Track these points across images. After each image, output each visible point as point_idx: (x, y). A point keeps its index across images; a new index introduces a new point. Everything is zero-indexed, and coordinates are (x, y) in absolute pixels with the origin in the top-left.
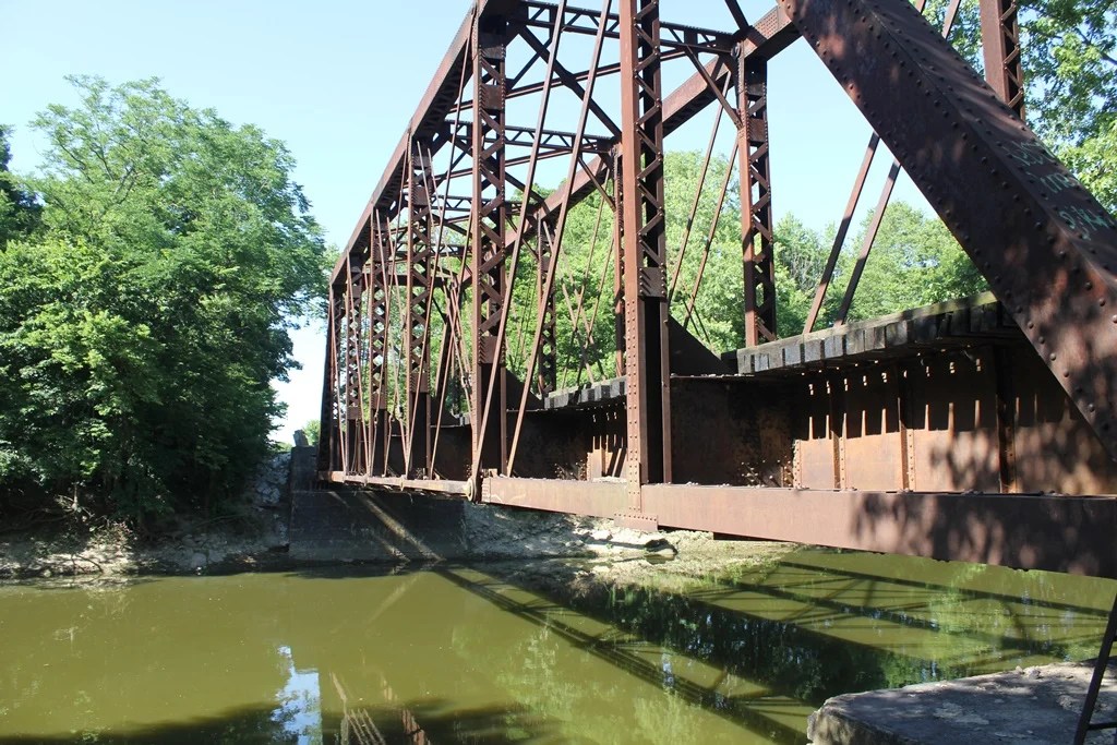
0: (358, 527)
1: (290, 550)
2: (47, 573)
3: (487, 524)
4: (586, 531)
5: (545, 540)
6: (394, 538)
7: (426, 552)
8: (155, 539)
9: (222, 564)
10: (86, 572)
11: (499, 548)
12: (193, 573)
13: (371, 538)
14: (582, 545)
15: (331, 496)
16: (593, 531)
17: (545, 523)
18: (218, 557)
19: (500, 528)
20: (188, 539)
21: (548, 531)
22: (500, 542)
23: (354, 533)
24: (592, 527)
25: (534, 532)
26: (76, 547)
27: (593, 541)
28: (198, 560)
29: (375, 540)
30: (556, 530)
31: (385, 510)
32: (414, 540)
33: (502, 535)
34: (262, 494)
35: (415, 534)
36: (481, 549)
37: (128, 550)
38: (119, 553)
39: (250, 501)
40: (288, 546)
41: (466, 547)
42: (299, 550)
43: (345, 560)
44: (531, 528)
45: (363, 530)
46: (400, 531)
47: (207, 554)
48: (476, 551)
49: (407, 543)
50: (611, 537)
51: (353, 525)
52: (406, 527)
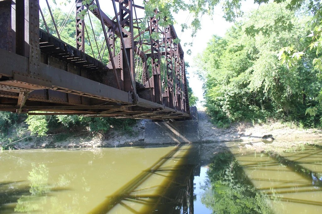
0: (164, 133)
1: (145, 140)
2: (80, 147)
3: (208, 131)
4: (243, 132)
5: (227, 135)
6: (175, 136)
7: (185, 140)
8: (108, 138)
9: (123, 144)
10: (89, 147)
11: (211, 139)
12: (114, 147)
13: (168, 136)
14: (239, 137)
15: (156, 124)
16: (245, 132)
17: (228, 130)
18: (122, 142)
19: (212, 132)
20: (116, 138)
21: (229, 133)
22: (212, 137)
23: (163, 135)
24: (244, 131)
25: (224, 133)
26: (89, 140)
27: (244, 136)
28: (117, 143)
29: (170, 137)
30: (232, 132)
31: (173, 128)
32: (182, 137)
33: (213, 134)
34: (142, 124)
35: (182, 135)
36: (204, 139)
37: (101, 141)
38: (99, 142)
39: (137, 126)
40: (144, 139)
41: (199, 139)
42: (147, 140)
43: (161, 143)
44: (223, 132)
45: (166, 134)
46: (177, 134)
47: (119, 142)
48: (202, 140)
49: (180, 138)
50: (251, 134)
51: (163, 132)
52: (179, 133)
